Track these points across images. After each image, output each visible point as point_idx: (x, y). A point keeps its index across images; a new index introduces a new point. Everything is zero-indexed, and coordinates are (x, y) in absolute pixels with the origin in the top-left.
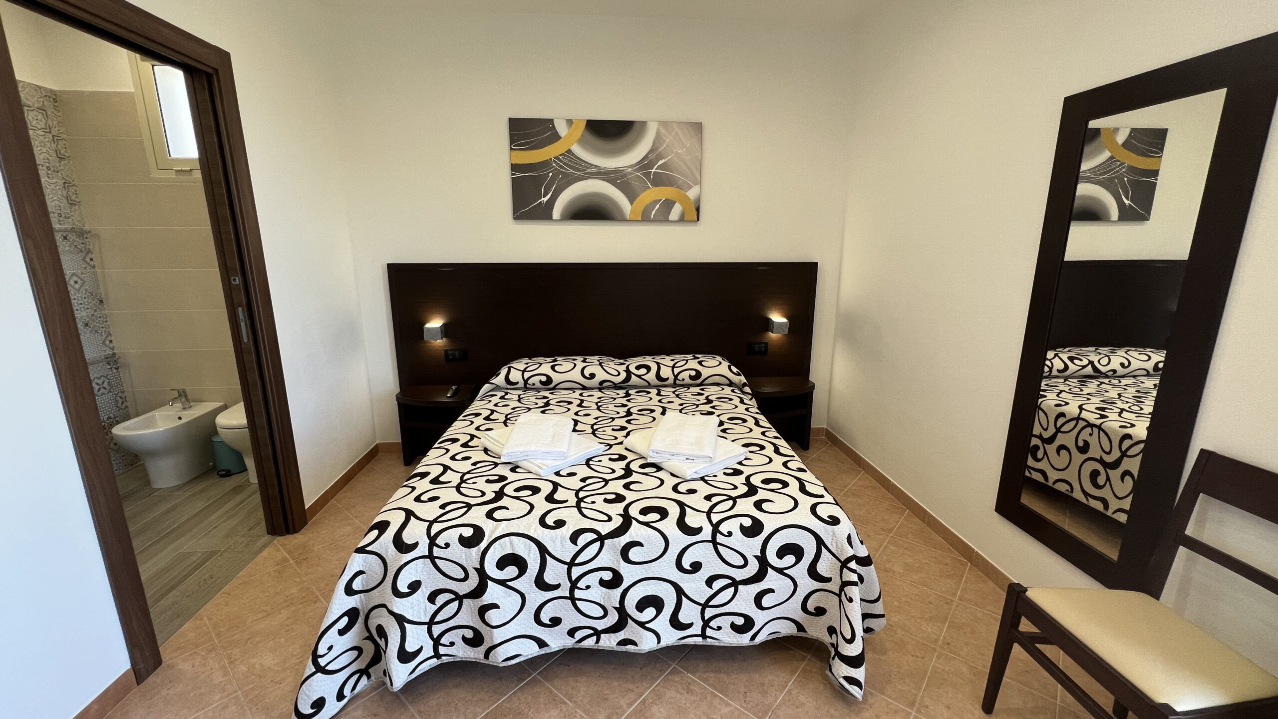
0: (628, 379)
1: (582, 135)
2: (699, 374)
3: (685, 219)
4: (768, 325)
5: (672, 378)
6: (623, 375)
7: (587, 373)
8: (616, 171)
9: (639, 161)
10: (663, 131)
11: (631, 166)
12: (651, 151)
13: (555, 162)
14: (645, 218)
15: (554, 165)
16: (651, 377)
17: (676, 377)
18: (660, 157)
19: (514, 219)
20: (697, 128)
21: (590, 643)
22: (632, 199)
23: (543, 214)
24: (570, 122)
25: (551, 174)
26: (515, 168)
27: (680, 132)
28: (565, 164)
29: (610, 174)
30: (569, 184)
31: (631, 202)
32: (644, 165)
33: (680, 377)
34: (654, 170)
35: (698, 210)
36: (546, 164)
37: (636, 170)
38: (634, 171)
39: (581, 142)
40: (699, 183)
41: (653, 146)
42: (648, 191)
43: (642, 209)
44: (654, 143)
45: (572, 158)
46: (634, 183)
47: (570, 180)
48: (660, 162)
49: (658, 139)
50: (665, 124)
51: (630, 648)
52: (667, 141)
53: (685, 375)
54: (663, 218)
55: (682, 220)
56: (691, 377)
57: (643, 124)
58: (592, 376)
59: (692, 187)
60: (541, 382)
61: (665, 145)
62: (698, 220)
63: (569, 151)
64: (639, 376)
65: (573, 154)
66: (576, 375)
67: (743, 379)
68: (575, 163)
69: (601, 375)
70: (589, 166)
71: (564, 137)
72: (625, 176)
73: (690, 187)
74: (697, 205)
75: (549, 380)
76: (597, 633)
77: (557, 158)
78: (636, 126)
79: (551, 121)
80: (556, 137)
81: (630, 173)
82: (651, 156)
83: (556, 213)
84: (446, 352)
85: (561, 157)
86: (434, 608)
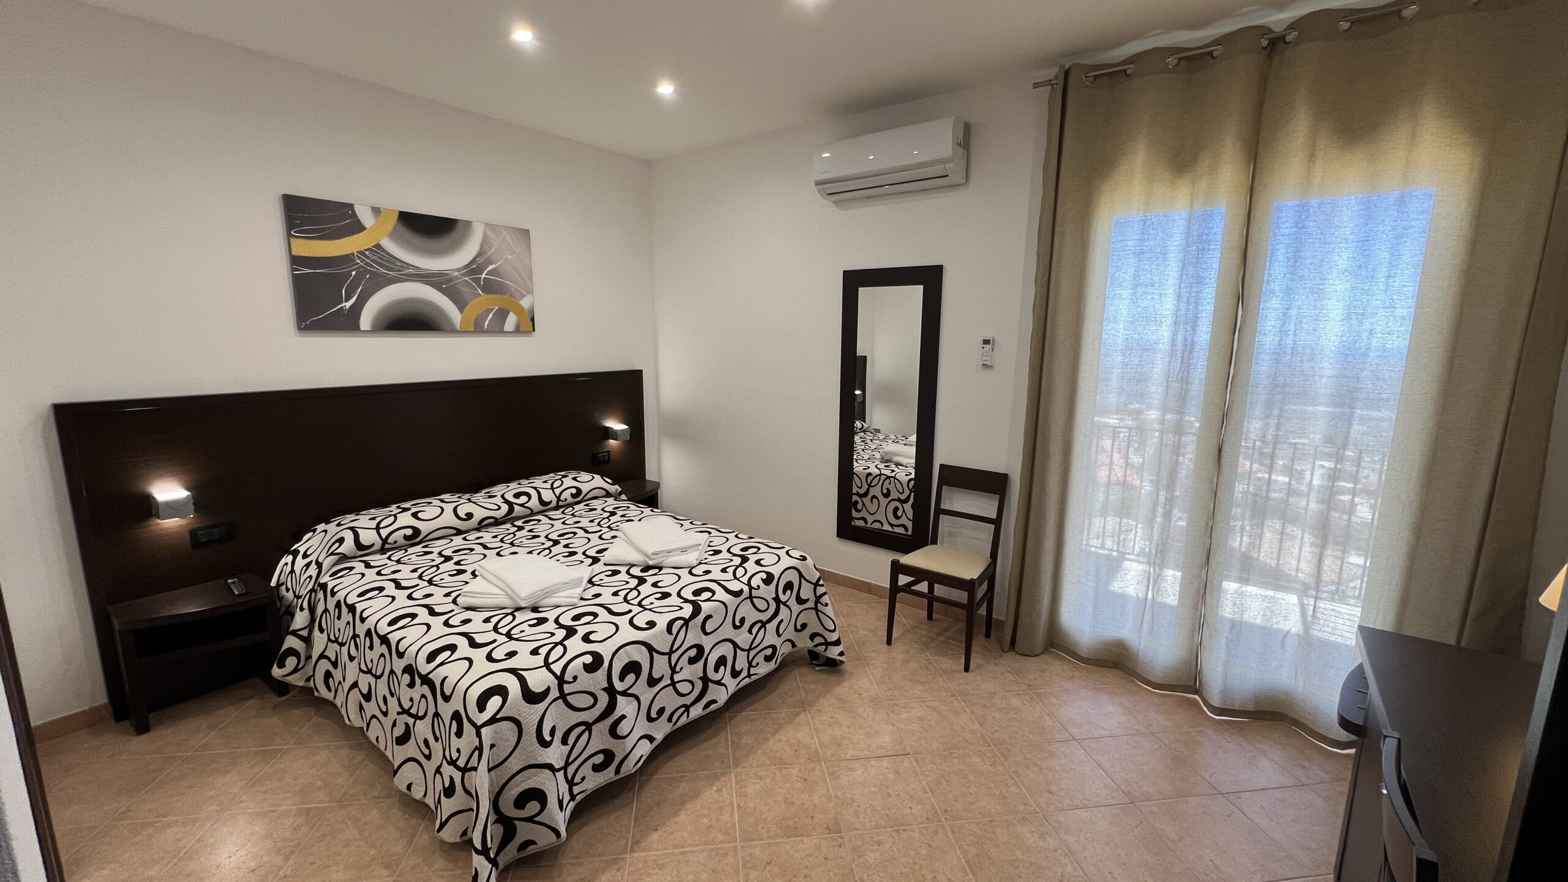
0: (511, 510)
1: (394, 229)
2: (579, 491)
3: (521, 330)
4: (608, 433)
5: (555, 500)
6: (505, 508)
7: (462, 512)
8: (440, 274)
9: (467, 265)
10: (490, 233)
11: (458, 270)
12: (479, 255)
13: (359, 258)
14: (478, 329)
15: (358, 261)
16: (534, 503)
17: (558, 498)
18: (489, 262)
19: (300, 329)
20: (525, 233)
21: (684, 720)
22: (461, 305)
23: (348, 323)
24: (376, 211)
25: (354, 273)
26: (296, 261)
27: (508, 238)
28: (373, 261)
29: (434, 277)
30: (380, 287)
31: (461, 310)
32: (473, 269)
33: (562, 498)
34: (483, 276)
35: (533, 320)
36: (345, 260)
37: (464, 275)
38: (461, 275)
39: (394, 236)
40: (530, 291)
41: (480, 249)
42: (478, 300)
43: (474, 319)
44: (482, 245)
45: (383, 255)
46: (464, 289)
47: (381, 282)
48: (490, 268)
49: (485, 242)
50: (490, 226)
51: (713, 707)
52: (496, 245)
53: (567, 495)
54: (497, 329)
55: (518, 331)
56: (573, 496)
57: (468, 224)
58: (470, 516)
59: (525, 296)
60: (406, 537)
61: (493, 250)
62: (534, 330)
63: (378, 246)
64: (522, 505)
65: (384, 250)
66: (448, 519)
67: (616, 488)
68: (387, 261)
69: (479, 514)
70: (405, 266)
71: (372, 227)
72: (451, 280)
73: (523, 296)
74: (531, 316)
75: (416, 531)
76: (687, 708)
77: (361, 253)
78: (459, 225)
79: (350, 206)
80: (357, 227)
81: (457, 278)
82: (480, 260)
83: (366, 321)
84: (193, 533)
85: (367, 253)
86: (568, 748)
